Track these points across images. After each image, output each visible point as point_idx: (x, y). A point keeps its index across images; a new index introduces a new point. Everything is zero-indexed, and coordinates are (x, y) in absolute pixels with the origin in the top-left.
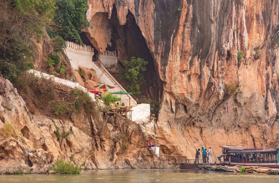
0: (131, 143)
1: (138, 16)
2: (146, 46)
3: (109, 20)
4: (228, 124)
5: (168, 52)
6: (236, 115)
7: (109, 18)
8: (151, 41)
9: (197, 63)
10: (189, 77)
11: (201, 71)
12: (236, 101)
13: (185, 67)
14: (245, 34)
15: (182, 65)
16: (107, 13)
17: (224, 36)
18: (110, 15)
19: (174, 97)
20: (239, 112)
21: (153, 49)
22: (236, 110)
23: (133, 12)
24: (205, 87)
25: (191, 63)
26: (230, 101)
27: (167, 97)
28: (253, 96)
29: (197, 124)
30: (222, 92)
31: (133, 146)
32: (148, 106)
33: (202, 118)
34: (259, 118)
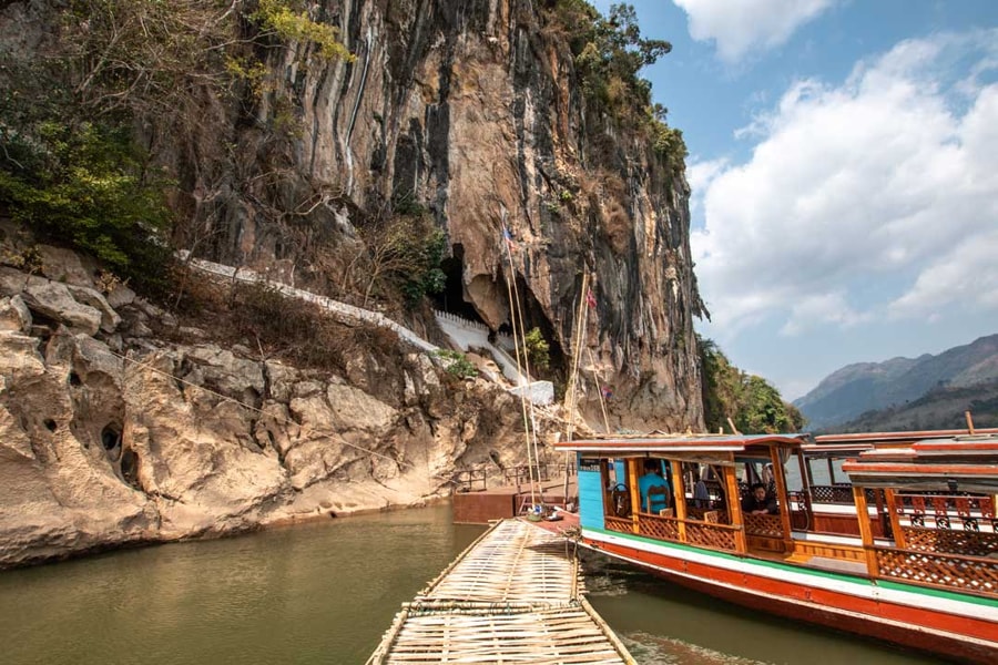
0: (502, 425)
1: (530, 277)
2: (542, 313)
3: (494, 283)
4: (646, 414)
5: (571, 320)
6: (653, 406)
7: (494, 280)
8: (547, 305)
9: (607, 340)
10: (600, 353)
11: (613, 349)
12: (651, 391)
13: (594, 341)
14: (653, 326)
15: (589, 339)
16: (491, 276)
17: (633, 322)
18: (495, 277)
19: (584, 376)
20: (655, 402)
21: (551, 316)
22: (651, 400)
23: (523, 273)
24: (620, 368)
25: (601, 339)
26: (646, 389)
27: (574, 376)
28: (666, 387)
29: (615, 412)
30: (638, 378)
31: (505, 428)
32: (551, 383)
33: (620, 405)
34: (673, 410)
